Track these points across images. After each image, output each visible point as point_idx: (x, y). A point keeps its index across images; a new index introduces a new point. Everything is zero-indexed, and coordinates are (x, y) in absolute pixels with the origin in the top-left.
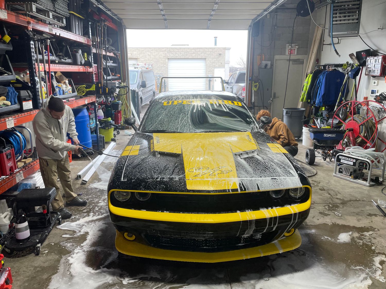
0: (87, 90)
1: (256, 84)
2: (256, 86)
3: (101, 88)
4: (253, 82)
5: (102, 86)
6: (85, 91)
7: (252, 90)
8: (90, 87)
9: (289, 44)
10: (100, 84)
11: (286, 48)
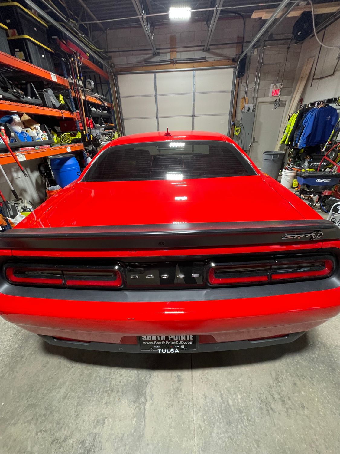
0: (73, 138)
1: (237, 129)
2: (237, 131)
3: (86, 136)
4: (235, 127)
5: (87, 133)
6: (71, 139)
7: (234, 135)
8: (75, 135)
9: (274, 84)
10: (84, 131)
11: (270, 89)
